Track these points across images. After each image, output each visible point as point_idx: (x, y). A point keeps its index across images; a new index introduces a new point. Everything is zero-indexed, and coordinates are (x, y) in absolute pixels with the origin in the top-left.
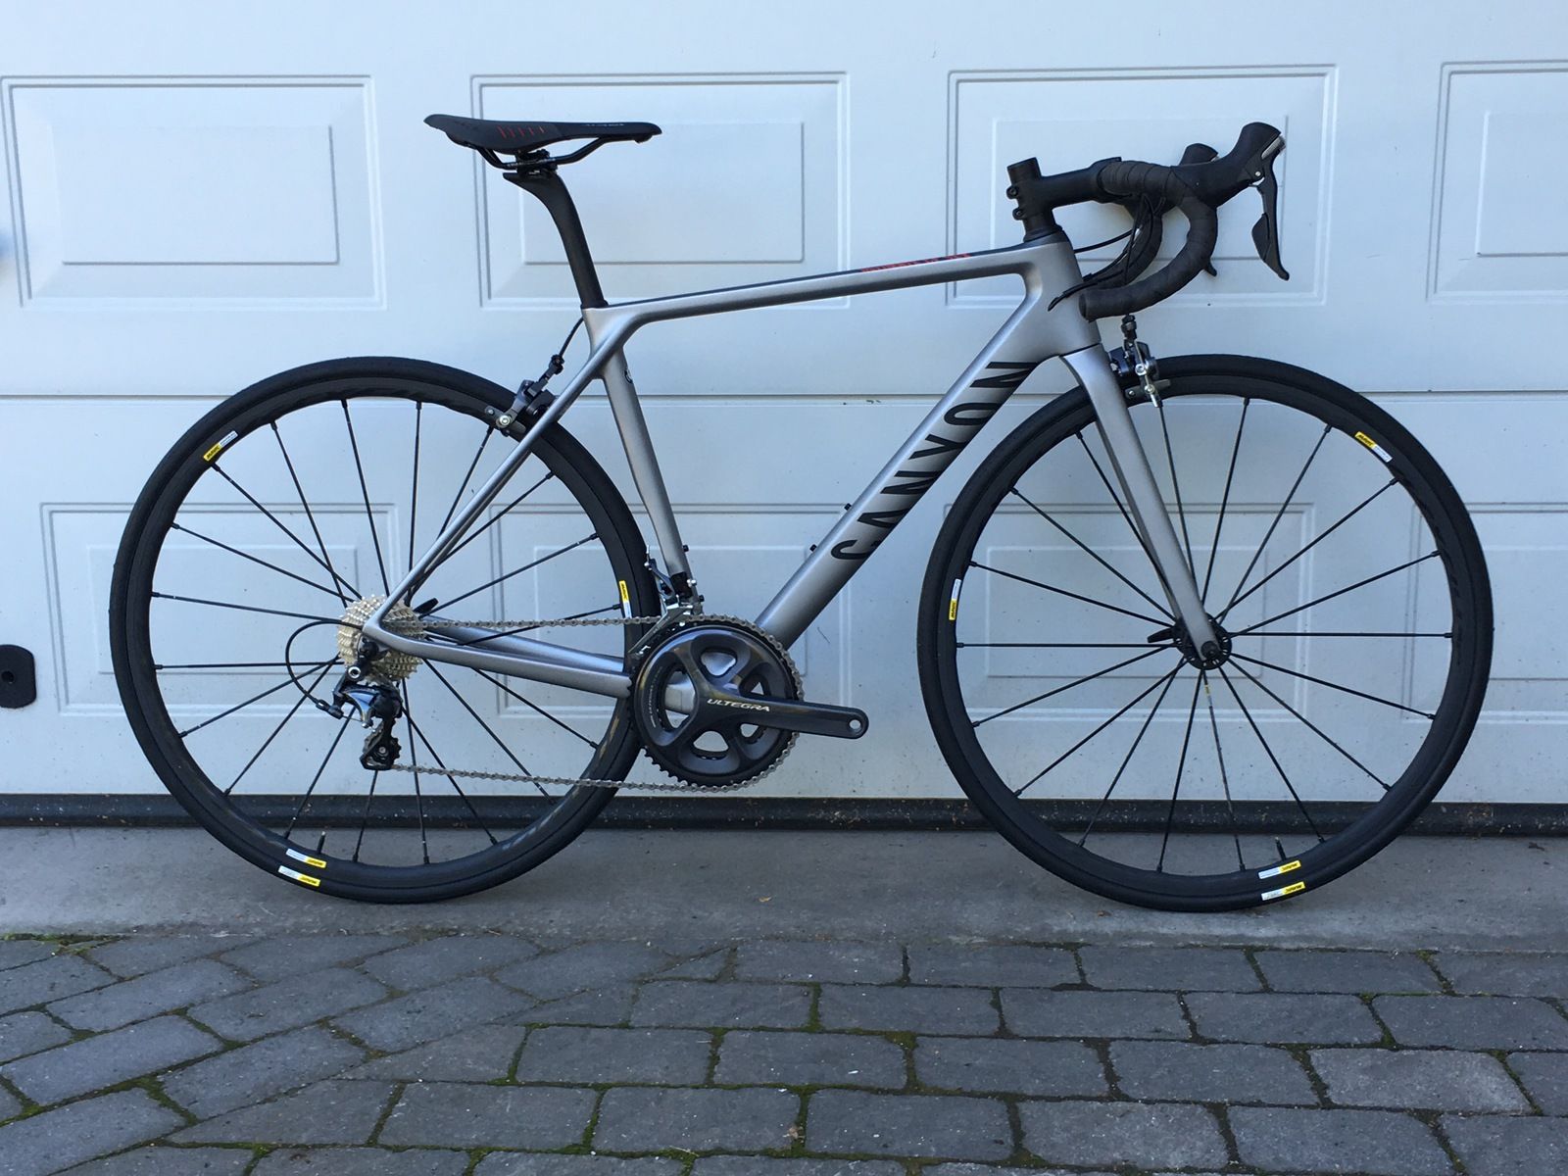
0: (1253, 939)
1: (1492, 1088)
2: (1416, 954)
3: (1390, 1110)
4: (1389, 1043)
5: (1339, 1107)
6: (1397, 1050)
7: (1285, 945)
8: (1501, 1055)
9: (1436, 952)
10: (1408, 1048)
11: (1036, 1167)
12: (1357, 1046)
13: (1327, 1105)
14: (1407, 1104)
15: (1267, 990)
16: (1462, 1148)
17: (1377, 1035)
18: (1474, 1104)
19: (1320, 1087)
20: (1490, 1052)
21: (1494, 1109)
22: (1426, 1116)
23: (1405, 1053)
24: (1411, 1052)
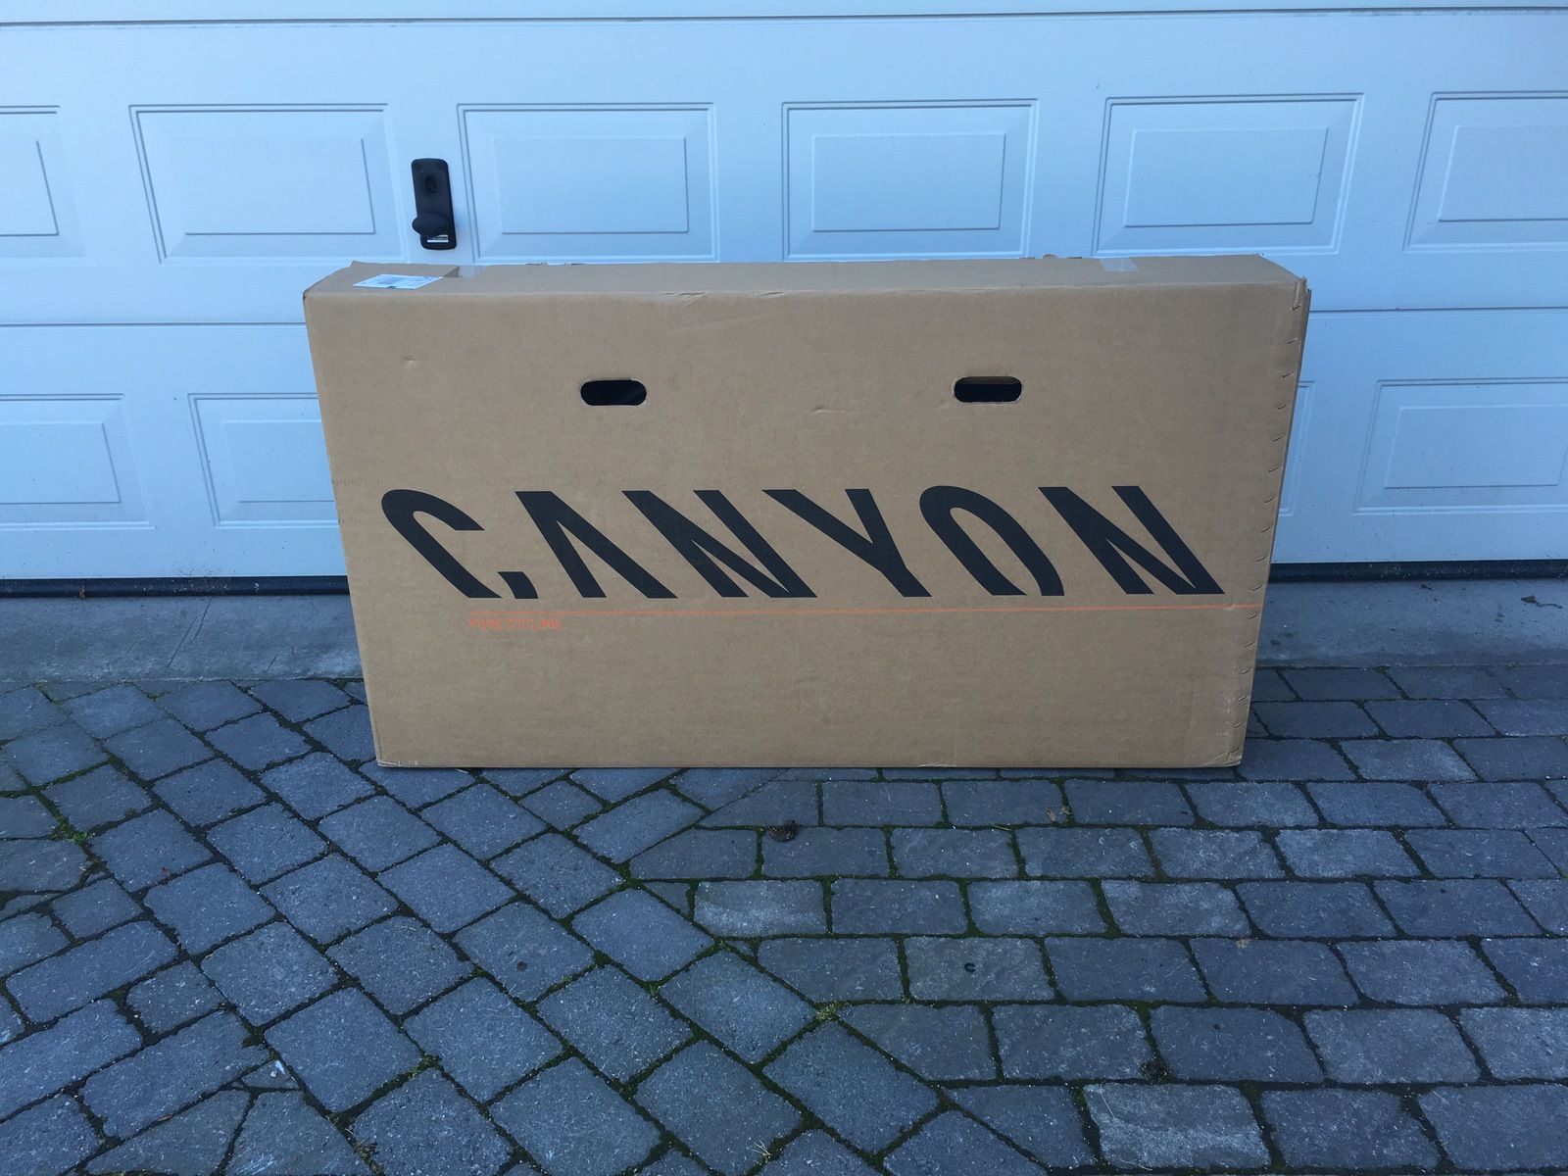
0: (1278, 661)
1: (1451, 766)
2: (1377, 669)
3: (1398, 782)
4: (1383, 735)
5: (1369, 781)
6: (1389, 740)
7: (1298, 665)
8: (1450, 741)
9: (1388, 668)
10: (1395, 738)
11: (1211, 829)
12: (1366, 738)
13: (1361, 780)
14: (1407, 777)
15: (1298, 699)
16: (1447, 806)
17: (1375, 731)
18: (1446, 776)
19: (1354, 768)
20: (1442, 739)
21: (1457, 779)
22: (1420, 785)
23: (1395, 742)
24: (1398, 741)
